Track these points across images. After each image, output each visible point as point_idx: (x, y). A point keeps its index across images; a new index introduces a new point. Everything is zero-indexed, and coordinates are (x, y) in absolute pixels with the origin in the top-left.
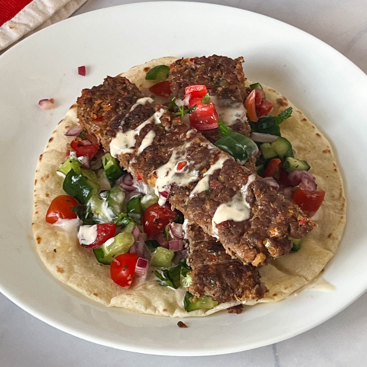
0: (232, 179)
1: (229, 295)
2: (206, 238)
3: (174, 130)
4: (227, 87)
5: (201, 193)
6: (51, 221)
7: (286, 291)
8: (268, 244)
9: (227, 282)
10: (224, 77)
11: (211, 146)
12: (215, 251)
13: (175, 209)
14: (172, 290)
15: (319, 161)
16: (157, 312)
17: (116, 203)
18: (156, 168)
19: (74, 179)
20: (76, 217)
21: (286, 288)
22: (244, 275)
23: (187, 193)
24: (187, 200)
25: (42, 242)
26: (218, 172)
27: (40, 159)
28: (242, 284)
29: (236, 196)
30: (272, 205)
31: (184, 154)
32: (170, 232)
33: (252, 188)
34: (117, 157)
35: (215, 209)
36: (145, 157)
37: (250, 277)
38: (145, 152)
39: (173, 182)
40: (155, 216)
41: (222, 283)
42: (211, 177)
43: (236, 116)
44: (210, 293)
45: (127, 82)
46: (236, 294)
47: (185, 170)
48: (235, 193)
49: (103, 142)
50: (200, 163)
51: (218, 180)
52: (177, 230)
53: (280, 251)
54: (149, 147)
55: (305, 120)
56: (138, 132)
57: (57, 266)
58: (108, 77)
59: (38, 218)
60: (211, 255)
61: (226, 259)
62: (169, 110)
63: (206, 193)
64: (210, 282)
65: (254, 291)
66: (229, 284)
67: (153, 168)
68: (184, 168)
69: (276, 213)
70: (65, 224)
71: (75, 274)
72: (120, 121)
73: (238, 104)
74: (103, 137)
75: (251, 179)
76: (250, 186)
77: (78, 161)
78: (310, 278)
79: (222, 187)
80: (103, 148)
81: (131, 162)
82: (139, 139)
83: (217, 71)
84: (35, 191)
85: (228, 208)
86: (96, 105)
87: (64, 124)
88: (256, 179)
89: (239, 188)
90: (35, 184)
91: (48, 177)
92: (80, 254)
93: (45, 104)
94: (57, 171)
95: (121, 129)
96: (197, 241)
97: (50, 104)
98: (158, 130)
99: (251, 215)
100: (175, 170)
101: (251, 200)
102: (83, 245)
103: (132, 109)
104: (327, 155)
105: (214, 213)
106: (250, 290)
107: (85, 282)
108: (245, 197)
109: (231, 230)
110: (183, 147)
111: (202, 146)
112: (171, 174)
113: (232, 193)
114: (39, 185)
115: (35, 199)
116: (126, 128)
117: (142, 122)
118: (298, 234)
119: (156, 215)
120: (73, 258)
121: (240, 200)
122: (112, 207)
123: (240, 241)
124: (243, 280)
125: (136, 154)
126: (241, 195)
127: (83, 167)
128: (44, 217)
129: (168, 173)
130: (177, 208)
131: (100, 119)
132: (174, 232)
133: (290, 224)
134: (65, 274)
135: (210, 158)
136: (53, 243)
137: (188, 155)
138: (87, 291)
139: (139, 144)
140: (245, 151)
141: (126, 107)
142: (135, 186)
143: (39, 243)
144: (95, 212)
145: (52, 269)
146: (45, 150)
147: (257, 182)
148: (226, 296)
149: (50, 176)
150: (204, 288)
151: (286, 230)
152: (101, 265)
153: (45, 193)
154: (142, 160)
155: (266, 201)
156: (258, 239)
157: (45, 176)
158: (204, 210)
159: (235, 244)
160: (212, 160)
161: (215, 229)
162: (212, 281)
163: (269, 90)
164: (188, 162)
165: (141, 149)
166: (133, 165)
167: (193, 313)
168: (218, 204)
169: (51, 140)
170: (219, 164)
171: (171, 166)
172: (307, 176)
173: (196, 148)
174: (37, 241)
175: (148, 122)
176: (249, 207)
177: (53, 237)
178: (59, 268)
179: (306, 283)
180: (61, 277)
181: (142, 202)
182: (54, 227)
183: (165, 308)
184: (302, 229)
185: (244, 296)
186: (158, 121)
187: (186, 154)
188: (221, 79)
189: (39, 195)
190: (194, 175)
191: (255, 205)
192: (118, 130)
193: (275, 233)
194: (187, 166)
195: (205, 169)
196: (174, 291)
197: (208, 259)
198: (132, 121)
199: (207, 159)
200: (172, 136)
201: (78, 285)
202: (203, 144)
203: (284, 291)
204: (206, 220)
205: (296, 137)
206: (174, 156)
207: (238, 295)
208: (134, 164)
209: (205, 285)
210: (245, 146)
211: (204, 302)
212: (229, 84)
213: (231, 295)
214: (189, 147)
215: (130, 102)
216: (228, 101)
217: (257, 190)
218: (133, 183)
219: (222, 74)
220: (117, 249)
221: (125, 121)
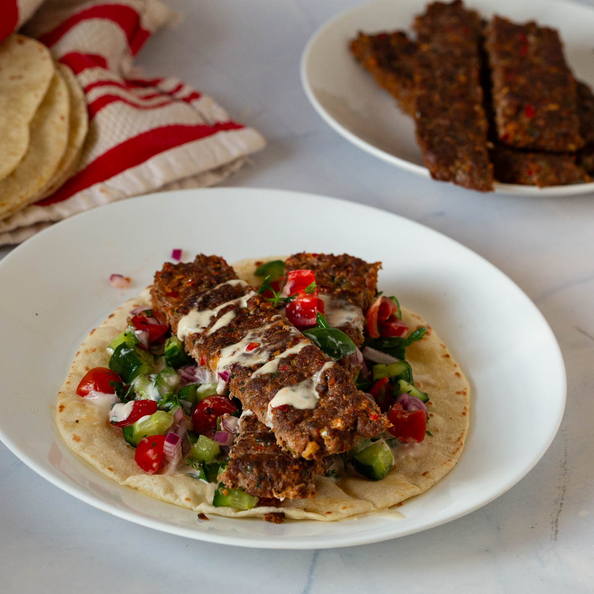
0: (307, 365)
1: (266, 488)
2: (259, 429)
3: (260, 313)
4: (348, 289)
5: (265, 375)
6: (82, 394)
7: (345, 512)
8: (324, 434)
9: (267, 471)
10: (350, 279)
11: (295, 330)
12: (264, 441)
13: (234, 397)
14: (204, 483)
15: (447, 402)
16: (178, 500)
17: (166, 384)
18: (223, 347)
19: (123, 352)
20: (114, 393)
21: (344, 508)
22: (289, 468)
23: (250, 374)
24: (247, 381)
25: (65, 410)
26: (292, 356)
27: (92, 333)
28: (284, 477)
29: (305, 382)
30: (344, 397)
31: (260, 336)
32: (221, 424)
33: (327, 375)
34: (184, 339)
35: (276, 393)
36: (215, 338)
37: (296, 471)
38: (216, 333)
39: (237, 361)
40: (208, 405)
41: (260, 471)
42: (283, 360)
43: (346, 319)
44: (245, 482)
45: (222, 262)
46: (275, 489)
47: (255, 352)
48: (305, 379)
49: (172, 322)
50: (275, 344)
51: (290, 364)
52: (229, 422)
53: (338, 443)
54: (224, 327)
55: (447, 356)
56: (215, 313)
57: (74, 435)
58: (202, 255)
59: (68, 388)
60: (258, 445)
61: (275, 452)
62: (261, 293)
63: (271, 375)
64: (246, 468)
65: (297, 488)
66: (268, 474)
67: (220, 347)
68: (255, 349)
69: (346, 404)
70: (98, 398)
71: (92, 446)
72: (197, 297)
73: (353, 307)
74: (173, 315)
75: (328, 365)
76: (325, 373)
77: (134, 336)
78: (379, 505)
79: (291, 371)
80: (172, 331)
81: (197, 343)
82: (213, 320)
83: (342, 271)
84: (74, 362)
85: (291, 393)
86: (175, 280)
87: (134, 302)
88: (334, 366)
89: (311, 375)
90: (77, 355)
91: (94, 350)
92: (106, 431)
93: (117, 281)
94: (108, 347)
95: (196, 307)
96: (247, 432)
97: (125, 282)
98: (240, 312)
99: (318, 405)
100: (244, 350)
101: (321, 389)
102: (112, 422)
103: (217, 287)
104: (461, 397)
105: (273, 397)
106: (293, 487)
107: (102, 455)
108: (315, 385)
109: (287, 416)
110: (262, 329)
111: (285, 329)
112: (238, 354)
113: (301, 378)
114: (80, 357)
115: (71, 371)
116: (203, 307)
117: (225, 303)
118: (365, 430)
119: (209, 403)
120: (96, 432)
121: (308, 387)
122: (160, 387)
123: (295, 428)
124: (287, 473)
125: (205, 335)
126: (311, 382)
127: (139, 345)
128: (75, 388)
129: (234, 353)
130: (236, 396)
131: (175, 294)
132: (225, 423)
133: (358, 418)
134: (80, 443)
135: (288, 341)
136: (78, 414)
137: (264, 337)
138: (101, 463)
139: (212, 324)
140: (339, 348)
141: (211, 286)
142: (197, 376)
143: (61, 411)
144: (138, 392)
145: (67, 436)
146: (101, 326)
147: (334, 370)
148: (262, 488)
149: (97, 350)
150: (237, 474)
151: (351, 422)
152: (128, 446)
153: (85, 365)
154: (211, 341)
155: (339, 392)
156: (314, 426)
157: (91, 350)
158: (262, 393)
159: (287, 431)
160: (290, 343)
161: (270, 415)
162: (249, 467)
163: (413, 316)
164: (262, 344)
165: (213, 330)
166: (199, 346)
167: (220, 510)
168: (281, 387)
169: (111, 316)
170: (297, 349)
171: (241, 347)
172: (418, 405)
173: (276, 330)
174: (58, 409)
175: (231, 303)
176: (318, 397)
177: (79, 408)
178: (75, 436)
179: (373, 508)
180: (75, 446)
181: (198, 390)
182: (83, 400)
183: (188, 497)
184: (371, 425)
185: (284, 493)
186: (244, 304)
187: (262, 336)
188: (344, 281)
189: (77, 367)
190: (264, 356)
191: (326, 396)
192: (192, 306)
193: (338, 424)
194: (259, 348)
195: (278, 352)
196: (205, 484)
197: (253, 447)
198: (212, 300)
199: (285, 341)
200: (254, 320)
201: (92, 456)
202: (286, 328)
203: (341, 511)
204: (263, 405)
205: (428, 372)
206: (249, 336)
207: (277, 490)
208: (200, 344)
209: (238, 471)
210: (340, 342)
211: (237, 499)
212: (353, 287)
213: (268, 488)
214: (269, 329)
215: (217, 281)
216: (343, 302)
217: (331, 377)
218: (195, 373)
219: (347, 275)
220: (150, 427)
221: (204, 298)
